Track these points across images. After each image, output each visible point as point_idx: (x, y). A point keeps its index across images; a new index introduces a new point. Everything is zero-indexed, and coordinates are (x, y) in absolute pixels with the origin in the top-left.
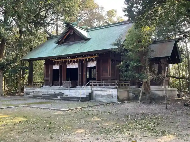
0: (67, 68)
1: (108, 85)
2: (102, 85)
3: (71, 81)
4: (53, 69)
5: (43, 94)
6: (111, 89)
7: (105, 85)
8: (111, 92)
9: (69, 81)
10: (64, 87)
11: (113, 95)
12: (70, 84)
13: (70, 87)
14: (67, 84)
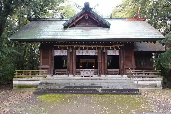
0: (77, 55)
3: (93, 70)
4: (55, 55)
6: (155, 79)
7: (146, 74)
8: (153, 81)
9: (91, 70)
10: (82, 77)
11: (157, 85)
12: (92, 73)
13: (92, 77)
14: (87, 73)
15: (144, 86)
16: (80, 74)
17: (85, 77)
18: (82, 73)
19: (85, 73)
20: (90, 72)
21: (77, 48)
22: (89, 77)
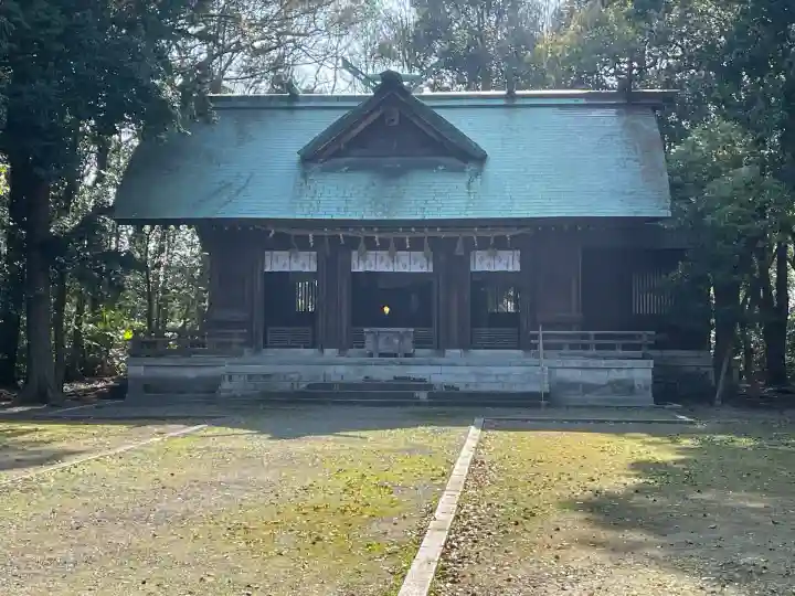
0: (353, 270)
1: (612, 347)
2: (585, 347)
3: (412, 329)
4: (267, 270)
5: (309, 386)
6: (629, 363)
7: (599, 347)
8: (624, 372)
9: (401, 330)
10: (371, 355)
11: (636, 384)
12: (408, 342)
13: (406, 355)
14: (388, 341)
15: (588, 388)
16: (363, 347)
17: (381, 355)
18: (369, 340)
19: (381, 340)
20: (402, 338)
21: (352, 244)
22: (395, 356)
